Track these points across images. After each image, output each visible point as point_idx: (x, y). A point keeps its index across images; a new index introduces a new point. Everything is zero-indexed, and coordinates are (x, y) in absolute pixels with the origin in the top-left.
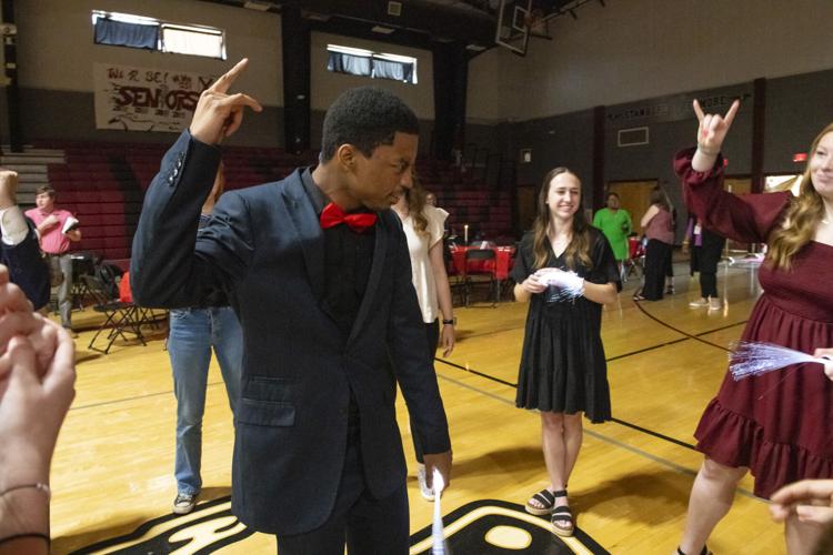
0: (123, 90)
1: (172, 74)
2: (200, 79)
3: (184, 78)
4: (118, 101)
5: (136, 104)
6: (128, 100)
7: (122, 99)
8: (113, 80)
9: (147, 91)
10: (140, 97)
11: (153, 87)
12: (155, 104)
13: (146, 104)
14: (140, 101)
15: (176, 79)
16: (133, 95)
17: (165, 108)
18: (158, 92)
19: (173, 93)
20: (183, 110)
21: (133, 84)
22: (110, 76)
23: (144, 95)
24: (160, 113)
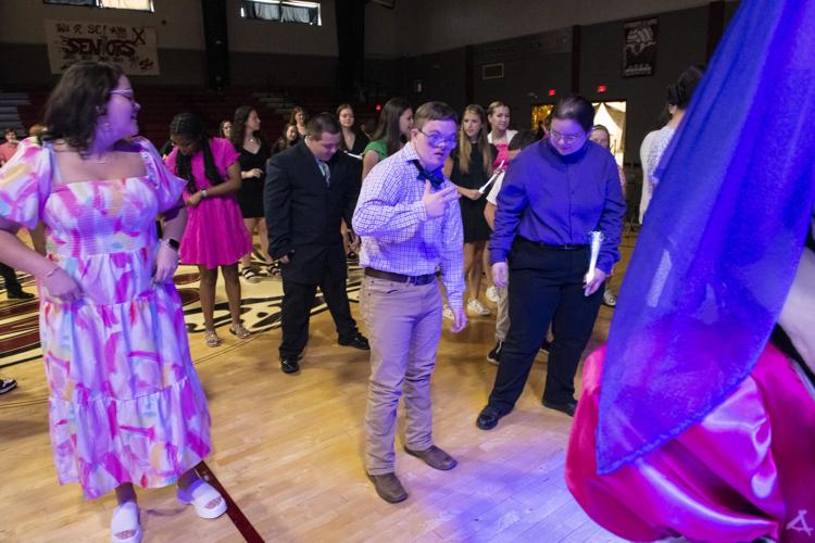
0: (70, 41)
1: (110, 26)
2: (134, 30)
3: (120, 29)
4: (67, 51)
5: (82, 52)
6: (75, 50)
7: (70, 48)
8: (61, 33)
9: (90, 41)
10: (85, 46)
11: (95, 37)
12: (97, 52)
13: (90, 52)
14: (84, 50)
15: (113, 30)
16: (78, 45)
17: (106, 55)
18: (99, 41)
19: (112, 42)
20: (121, 57)
21: (77, 36)
22: (59, 30)
23: (88, 44)
24: (103, 59)
